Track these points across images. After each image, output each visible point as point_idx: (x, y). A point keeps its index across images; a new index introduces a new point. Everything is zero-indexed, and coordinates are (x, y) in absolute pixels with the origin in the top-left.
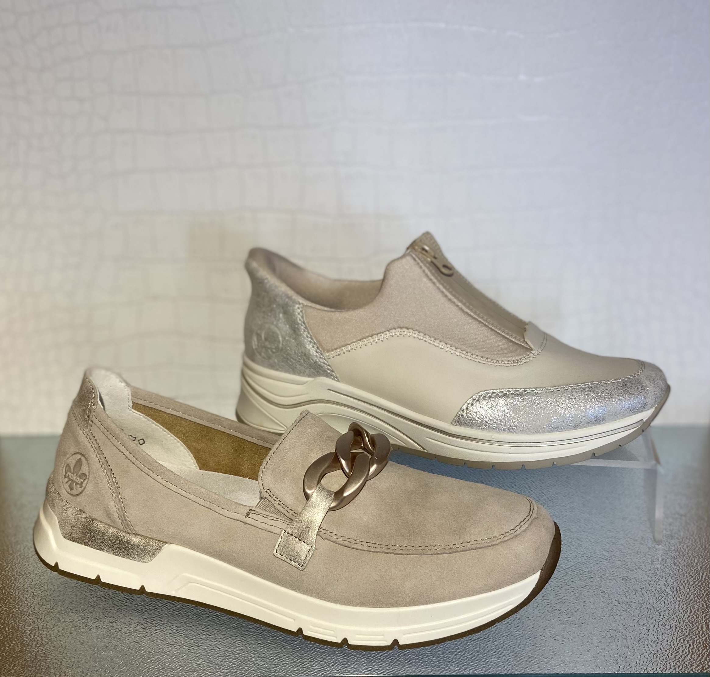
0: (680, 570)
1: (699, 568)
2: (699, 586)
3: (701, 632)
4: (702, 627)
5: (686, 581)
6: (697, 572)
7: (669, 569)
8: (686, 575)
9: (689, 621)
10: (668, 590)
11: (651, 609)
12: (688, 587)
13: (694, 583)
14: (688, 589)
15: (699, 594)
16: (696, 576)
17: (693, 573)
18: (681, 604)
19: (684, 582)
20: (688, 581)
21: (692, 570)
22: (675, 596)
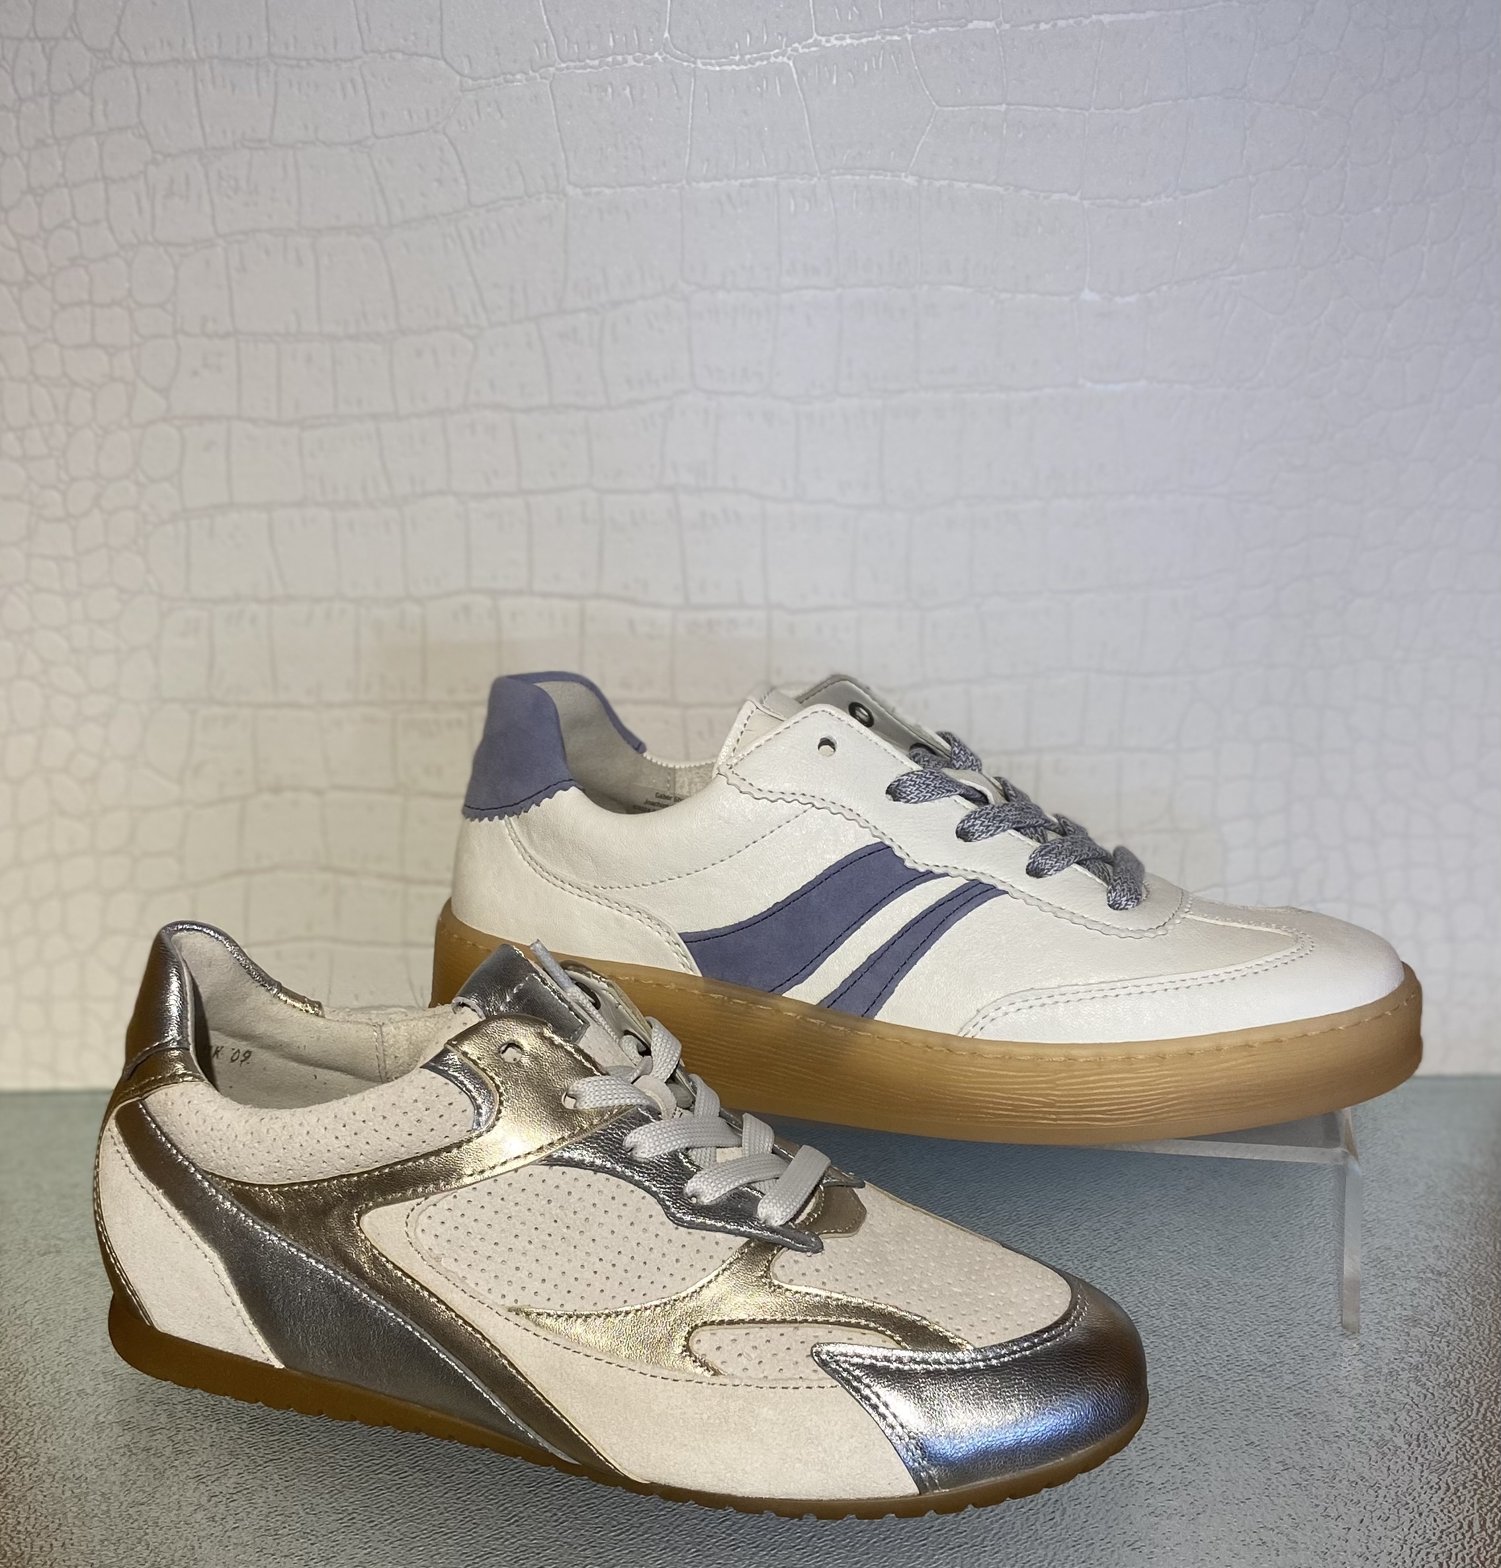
0: (1429, 1396)
1: (1473, 1392)
2: (1469, 1432)
3: (1468, 1535)
4: (1471, 1524)
5: (1441, 1421)
6: (1467, 1401)
7: (1405, 1392)
8: (1441, 1406)
9: (1442, 1511)
10: (1400, 1441)
11: (1357, 1484)
12: (1444, 1433)
13: (1459, 1425)
14: (1444, 1437)
15: (1468, 1448)
16: (1464, 1410)
17: (1457, 1403)
18: (1425, 1474)
19: (1436, 1421)
20: (1446, 1420)
21: (1457, 1397)
22: (1413, 1453)
